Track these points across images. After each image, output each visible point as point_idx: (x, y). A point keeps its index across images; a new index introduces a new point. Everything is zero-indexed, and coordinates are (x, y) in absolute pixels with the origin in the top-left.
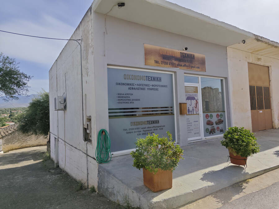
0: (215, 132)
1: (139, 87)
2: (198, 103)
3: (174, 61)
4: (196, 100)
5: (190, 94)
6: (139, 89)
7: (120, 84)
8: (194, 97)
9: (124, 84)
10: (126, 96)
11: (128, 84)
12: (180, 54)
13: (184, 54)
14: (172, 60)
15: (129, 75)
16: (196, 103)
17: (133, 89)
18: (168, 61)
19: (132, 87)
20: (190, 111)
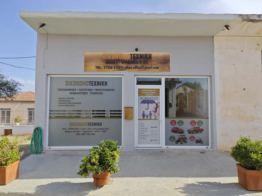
0: (186, 142)
1: (81, 91)
2: (159, 106)
3: (121, 65)
4: (157, 104)
5: (147, 97)
6: (81, 93)
7: (61, 90)
8: (153, 101)
9: (65, 90)
10: (66, 100)
11: (69, 90)
12: (130, 55)
13: (136, 56)
14: (119, 64)
15: (71, 82)
16: (156, 107)
17: (74, 93)
18: (113, 65)
19: (73, 92)
20: (146, 115)
